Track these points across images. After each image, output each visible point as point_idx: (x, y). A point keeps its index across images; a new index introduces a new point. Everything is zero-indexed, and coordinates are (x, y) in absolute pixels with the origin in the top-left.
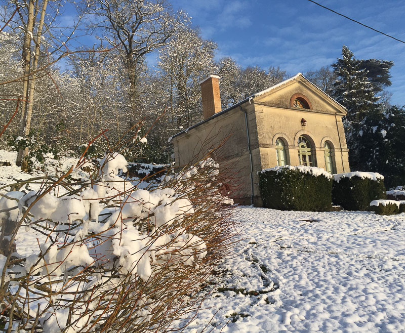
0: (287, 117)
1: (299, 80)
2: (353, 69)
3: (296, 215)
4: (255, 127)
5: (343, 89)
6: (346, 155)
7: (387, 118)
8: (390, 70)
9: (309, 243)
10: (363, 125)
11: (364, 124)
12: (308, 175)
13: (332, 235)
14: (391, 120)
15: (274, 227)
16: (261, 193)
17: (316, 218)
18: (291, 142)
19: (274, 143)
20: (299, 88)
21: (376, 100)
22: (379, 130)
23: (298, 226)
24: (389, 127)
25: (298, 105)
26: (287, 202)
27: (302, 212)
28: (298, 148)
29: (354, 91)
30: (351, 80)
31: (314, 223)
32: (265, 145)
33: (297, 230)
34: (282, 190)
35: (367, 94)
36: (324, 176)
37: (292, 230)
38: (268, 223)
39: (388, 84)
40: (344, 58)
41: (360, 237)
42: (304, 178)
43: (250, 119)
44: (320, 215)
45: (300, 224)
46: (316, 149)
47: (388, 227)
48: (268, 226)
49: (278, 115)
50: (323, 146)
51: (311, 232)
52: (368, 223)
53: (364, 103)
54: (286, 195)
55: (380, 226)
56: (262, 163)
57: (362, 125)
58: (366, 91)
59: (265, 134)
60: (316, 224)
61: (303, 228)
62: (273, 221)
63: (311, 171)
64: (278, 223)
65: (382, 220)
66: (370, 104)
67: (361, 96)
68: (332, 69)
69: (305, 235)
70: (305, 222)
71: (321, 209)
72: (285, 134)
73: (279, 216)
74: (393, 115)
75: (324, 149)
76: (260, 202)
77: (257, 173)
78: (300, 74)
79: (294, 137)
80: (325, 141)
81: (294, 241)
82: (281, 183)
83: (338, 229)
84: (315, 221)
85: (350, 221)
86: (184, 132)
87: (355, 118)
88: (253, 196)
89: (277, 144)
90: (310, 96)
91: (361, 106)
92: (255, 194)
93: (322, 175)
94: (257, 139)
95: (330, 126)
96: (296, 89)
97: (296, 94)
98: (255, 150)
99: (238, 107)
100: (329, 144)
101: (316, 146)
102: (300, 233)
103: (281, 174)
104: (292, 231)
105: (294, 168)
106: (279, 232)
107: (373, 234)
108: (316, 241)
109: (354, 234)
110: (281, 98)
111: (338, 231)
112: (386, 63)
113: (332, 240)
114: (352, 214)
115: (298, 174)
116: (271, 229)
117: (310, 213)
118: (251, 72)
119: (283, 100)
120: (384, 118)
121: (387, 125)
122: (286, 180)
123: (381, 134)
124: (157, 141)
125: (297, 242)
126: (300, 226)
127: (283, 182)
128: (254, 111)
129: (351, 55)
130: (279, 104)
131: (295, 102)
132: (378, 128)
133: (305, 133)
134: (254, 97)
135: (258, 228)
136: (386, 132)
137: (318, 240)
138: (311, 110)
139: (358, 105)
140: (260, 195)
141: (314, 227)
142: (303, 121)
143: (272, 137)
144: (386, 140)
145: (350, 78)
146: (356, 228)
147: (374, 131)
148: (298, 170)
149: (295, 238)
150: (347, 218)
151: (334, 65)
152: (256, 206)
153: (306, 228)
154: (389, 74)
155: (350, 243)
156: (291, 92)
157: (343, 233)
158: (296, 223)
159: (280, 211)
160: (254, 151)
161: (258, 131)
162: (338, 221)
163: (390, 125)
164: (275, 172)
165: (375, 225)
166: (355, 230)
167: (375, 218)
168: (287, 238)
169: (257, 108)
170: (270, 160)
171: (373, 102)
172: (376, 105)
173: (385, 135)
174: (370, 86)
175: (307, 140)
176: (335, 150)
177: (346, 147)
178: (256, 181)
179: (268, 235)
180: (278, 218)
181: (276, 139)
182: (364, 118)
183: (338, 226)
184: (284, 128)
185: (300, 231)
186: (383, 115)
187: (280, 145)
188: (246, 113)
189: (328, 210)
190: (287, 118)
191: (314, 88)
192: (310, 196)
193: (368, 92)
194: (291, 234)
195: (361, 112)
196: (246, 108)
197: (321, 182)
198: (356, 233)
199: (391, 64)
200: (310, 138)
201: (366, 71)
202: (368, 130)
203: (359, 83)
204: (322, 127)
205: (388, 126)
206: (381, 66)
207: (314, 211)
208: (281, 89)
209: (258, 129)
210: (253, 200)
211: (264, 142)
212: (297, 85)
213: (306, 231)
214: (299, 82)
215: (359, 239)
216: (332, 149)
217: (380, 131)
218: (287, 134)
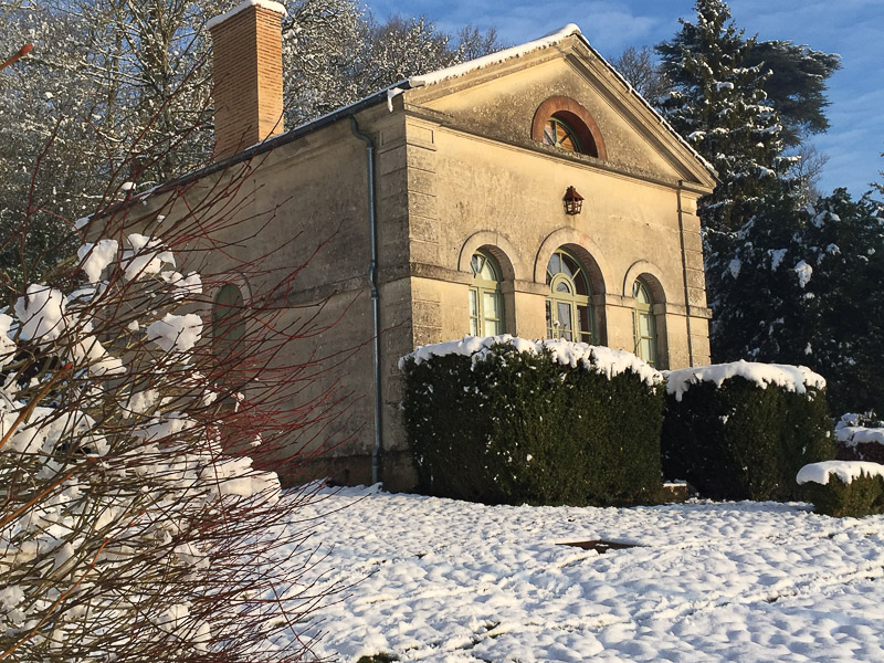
0: (517, 178)
1: (568, 49)
2: (726, 62)
3: (539, 520)
4: (403, 198)
5: (690, 121)
6: (701, 327)
7: (818, 225)
8: (827, 82)
9: (607, 647)
10: (743, 242)
11: (747, 239)
12: (583, 375)
13: (687, 606)
14: (830, 232)
15: (461, 575)
16: (411, 438)
17: (614, 535)
18: (525, 268)
19: (466, 266)
20: (566, 80)
21: (786, 165)
22: (789, 262)
23: (554, 569)
24: (822, 256)
25: (559, 138)
26: (507, 471)
27: (561, 509)
28: (546, 290)
29: (723, 131)
30: (715, 96)
31: (611, 553)
32: (431, 270)
33: (551, 586)
34: (490, 428)
35: (760, 145)
36: (638, 375)
37: (533, 588)
38: (438, 558)
39: (819, 124)
40: (701, 22)
41: (793, 611)
42: (568, 381)
43: (385, 167)
44: (627, 519)
45: (561, 562)
46: (608, 300)
47: (872, 563)
48: (438, 572)
49: (486, 165)
50: (629, 292)
51: (605, 592)
52: (800, 548)
53: (751, 171)
54: (503, 444)
55: (844, 558)
56: (417, 324)
57: (740, 243)
58: (758, 133)
59: (436, 229)
60: (620, 560)
61: (575, 578)
62: (456, 549)
63: (592, 358)
64: (478, 557)
65: (843, 538)
66: (767, 177)
67: (741, 151)
68: (657, 61)
69: (587, 608)
70: (579, 553)
71: (625, 495)
72: (507, 237)
73: (480, 528)
74: (836, 218)
75: (631, 303)
76: (407, 472)
77: (400, 364)
78: (572, 27)
79: (535, 251)
80: (640, 277)
81: (549, 640)
82: (485, 401)
83: (703, 579)
84: (616, 545)
85: (737, 543)
86: (137, 202)
87: (717, 218)
88: (381, 449)
89: (476, 271)
90: (601, 112)
91: (741, 181)
92: (390, 442)
93: (629, 370)
94: (405, 245)
95: (657, 225)
96: (556, 83)
97: (554, 98)
98: (394, 284)
99: (347, 122)
100: (648, 285)
101: (609, 289)
102: (565, 601)
103: (488, 366)
104: (532, 593)
105: (534, 347)
106: (484, 599)
107: (835, 595)
108: (630, 636)
109: (764, 596)
110: (503, 107)
111: (706, 587)
112: (816, 57)
113: (694, 628)
114: (737, 513)
115: (548, 367)
116: (452, 583)
117: (590, 512)
118: (402, 36)
119: (511, 113)
120: (810, 224)
121: (815, 249)
122: (504, 388)
123: (796, 276)
124: (41, 235)
125: (561, 646)
126: (563, 569)
127: (491, 398)
128: (401, 140)
129: (724, 16)
130: (493, 127)
131: (548, 127)
132: (786, 254)
133: (576, 239)
134: (406, 86)
135: (397, 582)
136: (810, 269)
137: (640, 635)
138: (601, 163)
139: (731, 179)
140: (405, 446)
141: (614, 570)
142: (571, 197)
143: (458, 242)
144: (810, 295)
145: (714, 86)
146: (767, 569)
147: (775, 265)
148: (547, 352)
149: (550, 625)
150: (722, 530)
151: (664, 49)
152: (392, 487)
153: (585, 578)
154: (823, 93)
155: (765, 639)
156: (538, 90)
157: (728, 594)
158: (546, 554)
159: (481, 505)
160: (390, 290)
161: (412, 217)
162: (696, 543)
163: (824, 249)
164: (466, 360)
165: (825, 555)
166: (767, 581)
167: (818, 527)
168: (517, 627)
169: (415, 130)
170: (443, 317)
171: (776, 170)
172: (785, 184)
173: (808, 280)
174: (773, 121)
175: (580, 267)
176: (669, 309)
177: (703, 302)
178: (394, 392)
179: (441, 615)
180: (476, 538)
181: (474, 252)
182: (746, 221)
183: (701, 566)
184: (506, 215)
185: (563, 592)
186: (804, 215)
187: (486, 274)
188: (373, 144)
189: (650, 499)
190: (519, 181)
191: (618, 85)
192: (588, 448)
193: (766, 138)
194: (529, 608)
195: (738, 202)
196: (376, 127)
197: (626, 399)
198: (774, 591)
199: (831, 64)
200: (591, 260)
201: (764, 70)
202: (758, 259)
203: (741, 106)
204: (634, 224)
205: (817, 253)
206: (804, 65)
207: (603, 504)
208: (504, 74)
209: (412, 206)
210: (379, 463)
211: (428, 259)
212: (559, 67)
213: (588, 591)
214: (570, 58)
215: (796, 623)
216: (658, 307)
217: (793, 267)
218: (512, 237)
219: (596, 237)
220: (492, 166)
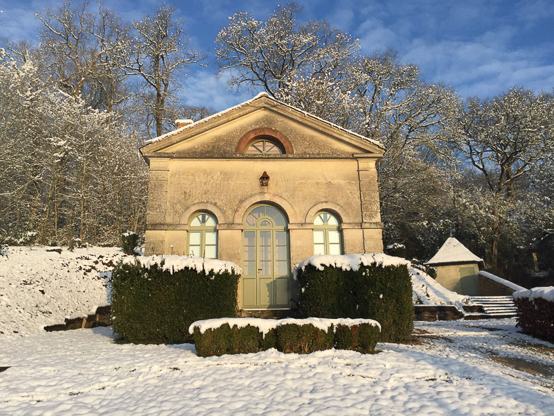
6: (375, 234)
20: (265, 120)
46: (292, 227)
49: (204, 171)
50: (309, 220)
59: (166, 206)
72: (215, 204)
75: (310, 227)
78: (261, 93)
79: (236, 208)
95: (338, 181)
96: (257, 122)
110: (216, 142)
119: (222, 144)
130: (208, 152)
142: (264, 177)
156: (243, 129)
161: (150, 203)
169: (157, 164)
177: (377, 219)
184: (216, 193)
191: (297, 114)
204: (318, 183)
211: (158, 221)
212: (260, 114)
214: (264, 108)
218: (219, 204)
219: (284, 195)
220: (208, 171)
